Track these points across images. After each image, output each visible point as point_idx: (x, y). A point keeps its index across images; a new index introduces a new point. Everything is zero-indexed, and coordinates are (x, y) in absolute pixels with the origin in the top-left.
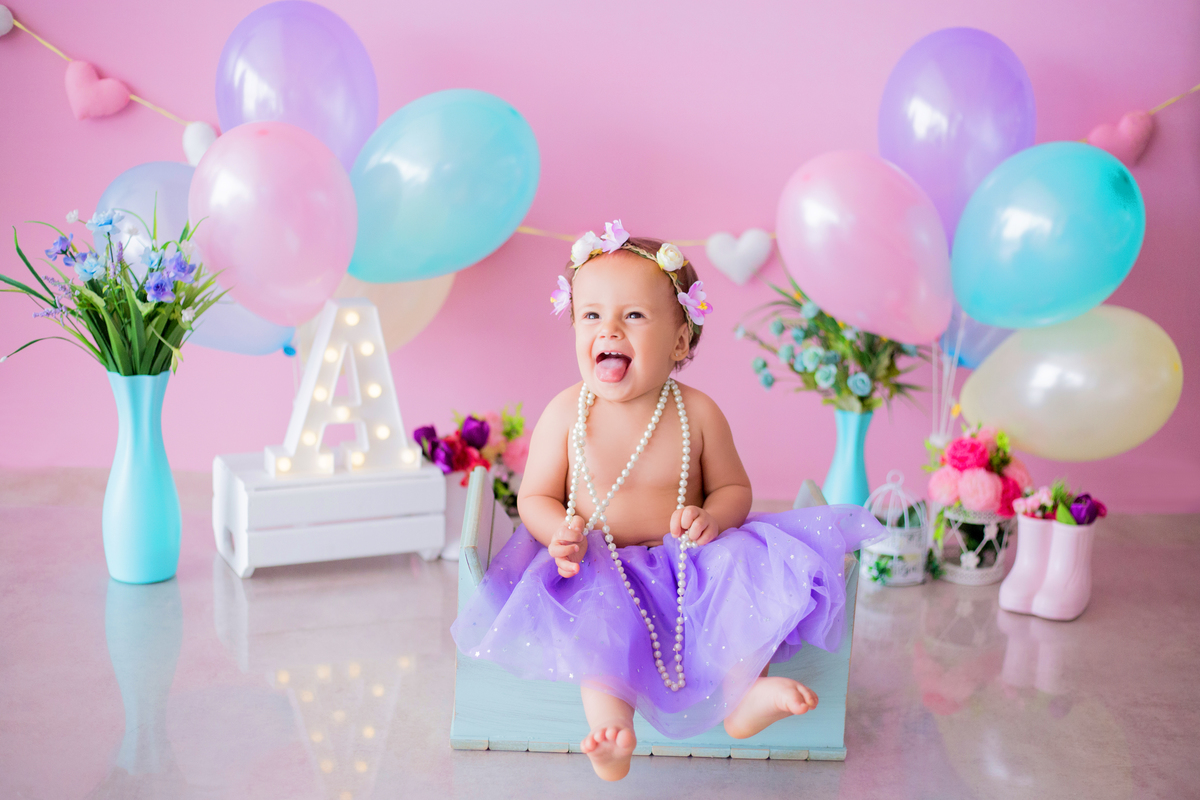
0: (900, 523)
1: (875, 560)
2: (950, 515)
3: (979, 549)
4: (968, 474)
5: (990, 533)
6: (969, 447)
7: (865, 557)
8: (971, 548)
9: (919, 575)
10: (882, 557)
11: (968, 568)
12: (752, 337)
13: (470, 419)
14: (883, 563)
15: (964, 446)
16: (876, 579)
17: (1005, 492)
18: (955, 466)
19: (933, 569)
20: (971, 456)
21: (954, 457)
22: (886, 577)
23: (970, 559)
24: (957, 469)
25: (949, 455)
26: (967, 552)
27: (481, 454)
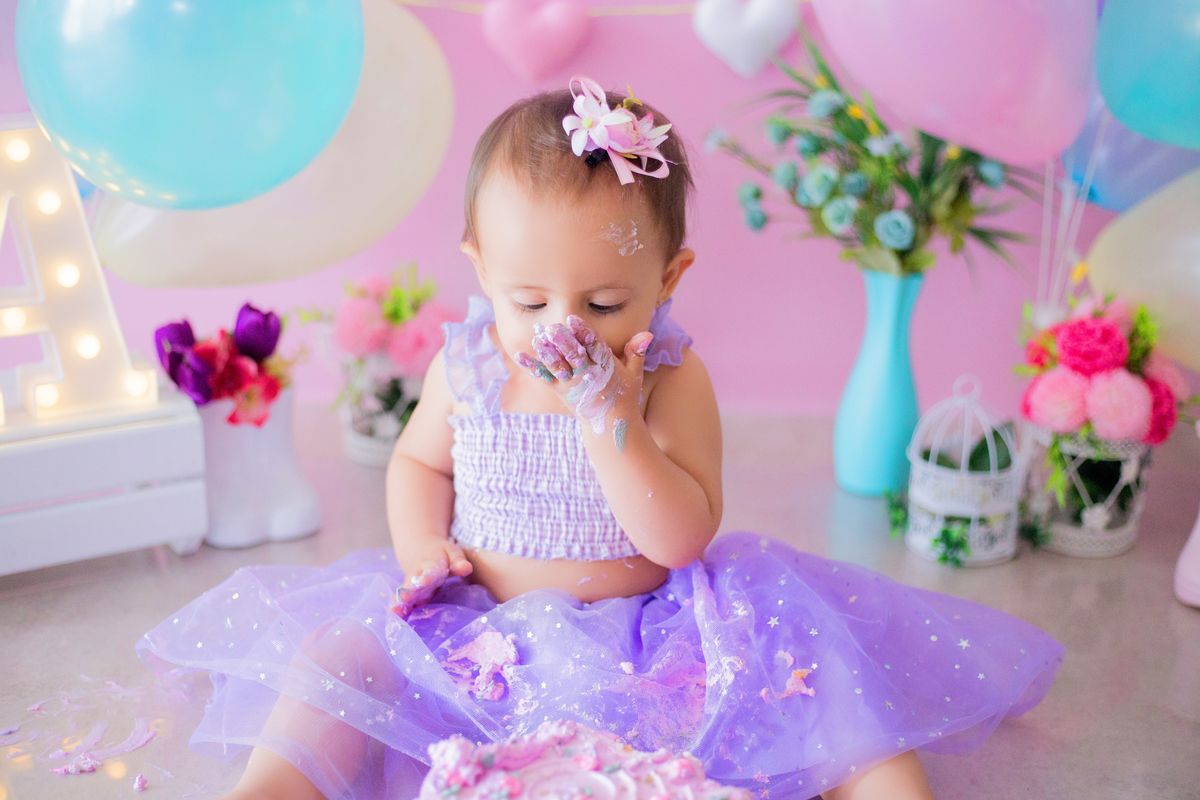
0: (978, 460)
1: (938, 527)
2: (1068, 447)
3: (1112, 499)
4: (1100, 381)
5: (1128, 474)
6: (1098, 334)
7: (917, 519)
8: (1097, 499)
9: (1008, 545)
10: (950, 519)
11: (1092, 531)
12: (734, 150)
13: (248, 308)
14: (956, 531)
15: (1091, 333)
16: (945, 559)
17: (1157, 405)
18: (1075, 368)
19: (1030, 535)
20: (1105, 348)
21: (1073, 352)
22: (961, 555)
23: (1097, 516)
24: (1079, 374)
25: (1064, 348)
26: (1091, 506)
27: (261, 370)
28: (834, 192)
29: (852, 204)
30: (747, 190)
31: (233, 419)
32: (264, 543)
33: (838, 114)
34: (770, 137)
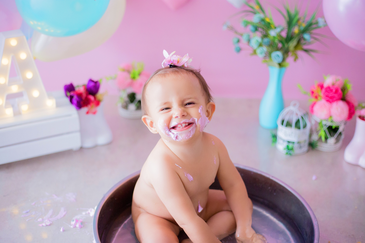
0: (297, 125)
1: (285, 144)
2: (324, 122)
3: (336, 136)
4: (334, 105)
5: (341, 129)
6: (334, 91)
7: (279, 141)
8: (332, 135)
9: (305, 148)
10: (289, 142)
11: (330, 145)
12: (232, 29)
13: (91, 81)
14: (291, 146)
15: (331, 91)
16: (287, 153)
17: (350, 110)
18: (328, 101)
19: (312, 145)
20: (336, 95)
21: (327, 96)
22: (292, 152)
23: (332, 140)
24: (328, 102)
25: (324, 94)
26: (330, 138)
27: (95, 98)
28: (260, 45)
29: (265, 49)
30: (235, 40)
31: (88, 113)
32: (96, 147)
33: (263, 20)
34: (242, 25)
